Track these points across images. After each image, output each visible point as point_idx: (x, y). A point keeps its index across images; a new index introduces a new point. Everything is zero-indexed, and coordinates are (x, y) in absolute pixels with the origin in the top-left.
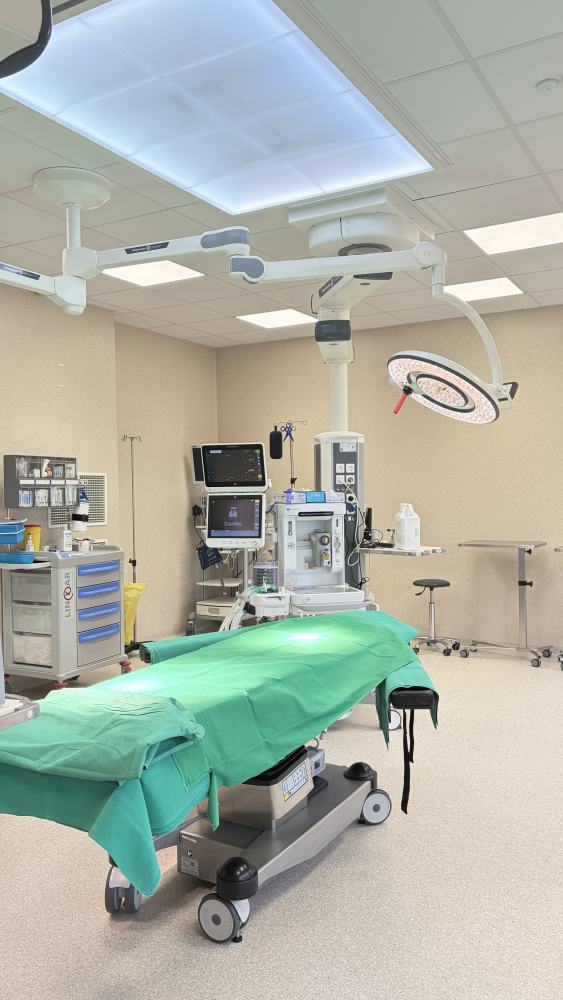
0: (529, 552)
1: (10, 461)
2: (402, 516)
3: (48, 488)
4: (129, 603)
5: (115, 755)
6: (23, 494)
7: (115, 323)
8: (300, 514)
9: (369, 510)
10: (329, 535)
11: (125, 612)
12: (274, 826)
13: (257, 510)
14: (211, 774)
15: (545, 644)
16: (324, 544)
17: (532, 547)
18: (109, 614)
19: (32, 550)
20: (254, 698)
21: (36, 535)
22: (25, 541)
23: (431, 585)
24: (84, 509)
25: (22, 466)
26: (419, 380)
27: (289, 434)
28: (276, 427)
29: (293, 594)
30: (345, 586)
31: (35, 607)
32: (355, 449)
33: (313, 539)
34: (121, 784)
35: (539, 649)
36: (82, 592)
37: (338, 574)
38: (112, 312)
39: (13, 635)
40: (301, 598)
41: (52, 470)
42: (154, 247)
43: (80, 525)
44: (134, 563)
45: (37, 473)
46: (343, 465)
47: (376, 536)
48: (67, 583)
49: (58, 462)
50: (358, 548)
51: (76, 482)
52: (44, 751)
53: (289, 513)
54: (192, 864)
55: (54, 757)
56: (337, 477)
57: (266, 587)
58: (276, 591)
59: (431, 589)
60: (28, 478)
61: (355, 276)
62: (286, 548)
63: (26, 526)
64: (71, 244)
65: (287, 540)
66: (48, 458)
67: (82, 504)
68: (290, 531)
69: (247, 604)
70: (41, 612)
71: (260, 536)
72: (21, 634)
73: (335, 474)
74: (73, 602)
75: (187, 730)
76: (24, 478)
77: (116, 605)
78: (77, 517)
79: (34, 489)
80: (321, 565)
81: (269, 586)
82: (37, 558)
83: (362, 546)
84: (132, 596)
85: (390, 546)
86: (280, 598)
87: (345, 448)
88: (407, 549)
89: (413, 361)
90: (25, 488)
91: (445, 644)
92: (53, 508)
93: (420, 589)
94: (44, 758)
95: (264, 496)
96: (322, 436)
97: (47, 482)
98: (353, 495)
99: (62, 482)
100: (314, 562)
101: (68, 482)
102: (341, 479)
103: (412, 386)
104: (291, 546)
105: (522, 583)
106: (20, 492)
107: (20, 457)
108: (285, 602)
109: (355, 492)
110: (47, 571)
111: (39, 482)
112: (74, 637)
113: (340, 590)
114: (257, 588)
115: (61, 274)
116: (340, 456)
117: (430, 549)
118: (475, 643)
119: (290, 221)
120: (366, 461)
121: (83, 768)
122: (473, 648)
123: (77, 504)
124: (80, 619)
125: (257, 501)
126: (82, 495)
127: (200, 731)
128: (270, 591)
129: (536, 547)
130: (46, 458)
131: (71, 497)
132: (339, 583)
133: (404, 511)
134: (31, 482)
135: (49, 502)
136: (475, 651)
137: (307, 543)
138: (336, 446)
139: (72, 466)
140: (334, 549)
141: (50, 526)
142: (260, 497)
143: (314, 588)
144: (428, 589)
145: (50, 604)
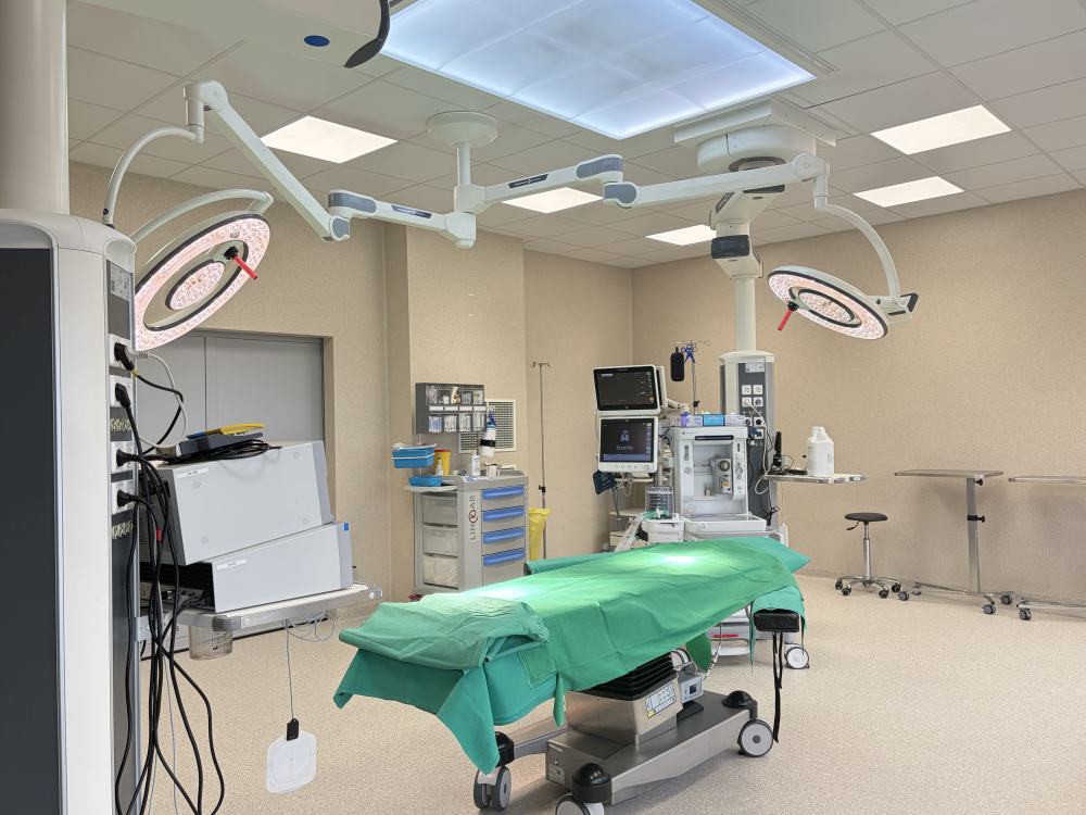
0: (980, 482)
1: (421, 388)
2: (813, 440)
3: (456, 414)
4: (533, 528)
5: (462, 647)
6: (433, 420)
7: (525, 250)
8: (697, 438)
9: (779, 434)
10: (729, 460)
11: (530, 537)
12: (637, 742)
13: (649, 434)
14: (557, 676)
15: (1005, 589)
16: (724, 470)
17: (982, 477)
18: (513, 539)
19: (441, 473)
20: (606, 609)
21: (445, 459)
22: (435, 465)
23: (866, 519)
24: (491, 435)
25: (432, 393)
26: (802, 295)
27: (690, 355)
28: (677, 349)
29: (687, 520)
30: (748, 514)
31: (445, 529)
32: (762, 370)
33: (713, 464)
34: (465, 673)
35: (996, 594)
36: (487, 515)
37: (741, 502)
38: (521, 239)
39: (425, 557)
40: (695, 525)
41: (460, 397)
42: (534, 180)
43: (487, 451)
44: (543, 489)
45: (446, 399)
46: (749, 387)
47: (786, 463)
48: (472, 506)
49: (466, 389)
50: (766, 475)
51: (483, 408)
52: (406, 642)
53: (686, 436)
54: (559, 773)
55: (413, 649)
56: (744, 399)
57: (659, 512)
58: (670, 518)
59: (866, 523)
60: (438, 405)
61: (746, 192)
62: (682, 472)
63: (436, 451)
64: (461, 182)
65: (683, 464)
66: (457, 385)
67: (489, 429)
68: (687, 455)
69: (640, 529)
70: (449, 534)
71: (652, 461)
72: (431, 555)
73: (741, 396)
74: (477, 526)
75: (529, 630)
76: (434, 405)
77: (521, 529)
78: (485, 443)
79: (443, 415)
80: (721, 492)
81: (662, 512)
82: (446, 481)
83: (770, 473)
84: (537, 522)
85: (803, 473)
86: (673, 524)
87: (752, 369)
88: (819, 475)
89: (791, 277)
90: (435, 414)
91: (882, 585)
92: (463, 434)
93: (852, 523)
94: (405, 649)
95: (656, 419)
96: (728, 356)
97: (455, 408)
98: (761, 418)
99: (470, 408)
100: (713, 489)
101: (476, 408)
102: (747, 402)
103: (796, 302)
104: (687, 471)
105: (972, 518)
106: (430, 418)
107: (430, 385)
108: (679, 528)
109: (764, 415)
110: (453, 494)
111: (447, 409)
112: (480, 560)
113: (743, 518)
114: (651, 514)
115: (453, 210)
116: (746, 377)
117: (847, 477)
118: (918, 585)
119: (676, 141)
120: (777, 381)
121: (435, 658)
122: (916, 590)
123: (485, 430)
124: (485, 542)
125: (649, 425)
126: (490, 421)
127: (545, 634)
128: (664, 517)
129: (986, 476)
130: (454, 385)
131: (479, 423)
132: (743, 511)
133: (815, 435)
134: (441, 408)
135: (458, 428)
136: (919, 594)
137: (706, 469)
138: (741, 367)
139: (480, 392)
140: (735, 475)
141: (461, 452)
142: (652, 421)
143: (713, 516)
144: (861, 523)
145: (455, 526)
